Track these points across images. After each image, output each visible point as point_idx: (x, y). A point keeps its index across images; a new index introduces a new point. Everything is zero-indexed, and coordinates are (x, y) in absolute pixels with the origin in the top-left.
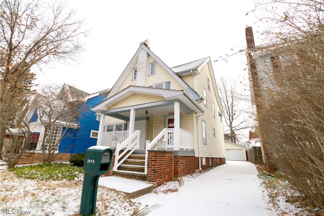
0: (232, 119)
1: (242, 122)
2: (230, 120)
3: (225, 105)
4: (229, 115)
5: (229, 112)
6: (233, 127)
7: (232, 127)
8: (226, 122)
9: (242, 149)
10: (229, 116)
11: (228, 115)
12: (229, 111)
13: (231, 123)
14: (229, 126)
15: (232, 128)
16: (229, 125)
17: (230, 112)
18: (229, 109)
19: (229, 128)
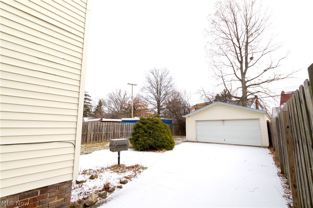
0: (247, 67)
1: (265, 71)
2: (241, 68)
3: (234, 43)
4: (240, 60)
5: (241, 55)
6: (248, 81)
7: (246, 80)
8: (235, 74)
9: (259, 119)
10: (241, 62)
11: (238, 60)
12: (241, 53)
13: (243, 74)
14: (240, 80)
15: (246, 82)
16: (241, 78)
17: (243, 55)
18: (240, 49)
19: (240, 84)
